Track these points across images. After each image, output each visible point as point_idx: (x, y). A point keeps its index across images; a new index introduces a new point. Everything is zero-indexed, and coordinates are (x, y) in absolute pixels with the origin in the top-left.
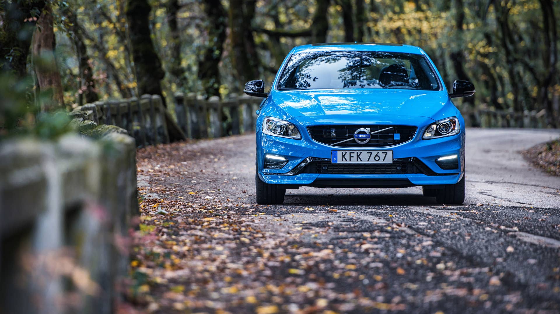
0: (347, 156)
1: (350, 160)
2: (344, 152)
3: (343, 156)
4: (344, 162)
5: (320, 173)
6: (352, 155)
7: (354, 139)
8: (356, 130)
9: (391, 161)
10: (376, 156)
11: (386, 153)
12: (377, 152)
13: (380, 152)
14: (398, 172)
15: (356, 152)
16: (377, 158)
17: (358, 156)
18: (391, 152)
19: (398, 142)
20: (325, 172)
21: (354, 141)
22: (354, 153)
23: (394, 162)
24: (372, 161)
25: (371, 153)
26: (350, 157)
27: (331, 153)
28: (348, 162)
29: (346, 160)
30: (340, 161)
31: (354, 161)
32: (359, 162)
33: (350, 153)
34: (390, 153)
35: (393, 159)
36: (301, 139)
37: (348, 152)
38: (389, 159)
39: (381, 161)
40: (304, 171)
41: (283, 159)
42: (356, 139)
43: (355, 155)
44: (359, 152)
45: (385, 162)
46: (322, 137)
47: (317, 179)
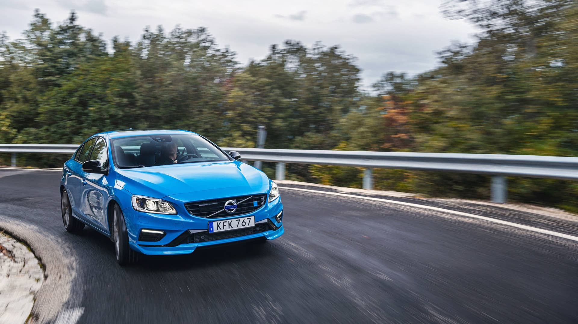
0: (221, 226)
1: (224, 229)
2: (219, 222)
3: (218, 226)
4: (219, 230)
5: (200, 242)
6: (225, 224)
7: (225, 210)
8: (225, 202)
9: (254, 225)
10: (243, 222)
11: (250, 219)
12: (243, 218)
13: (246, 218)
14: (256, 232)
15: (227, 221)
16: (244, 224)
17: (230, 224)
19: (256, 208)
20: (204, 241)
21: (225, 212)
22: (226, 222)
23: (256, 225)
24: (240, 227)
25: (239, 220)
26: (224, 225)
27: (208, 225)
28: (222, 230)
29: (221, 229)
30: (215, 230)
31: (226, 228)
32: (231, 229)
33: (224, 222)
34: (253, 218)
35: (255, 223)
36: (176, 214)
37: (222, 222)
38: (252, 224)
39: (246, 226)
40: (183, 241)
41: (162, 233)
43: (227, 224)
44: (230, 221)
45: (250, 226)
46: (198, 211)
47: (197, 248)
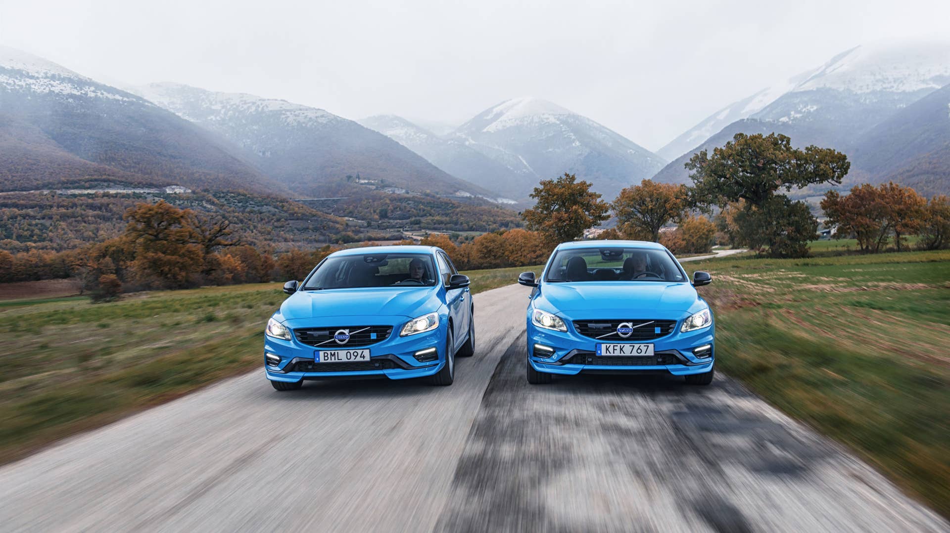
0: (611, 349)
1: (614, 353)
2: (608, 345)
3: (607, 349)
4: (608, 354)
5: (585, 364)
6: (615, 348)
7: (617, 333)
8: (618, 325)
9: (652, 354)
10: (639, 348)
11: (648, 346)
12: (639, 345)
13: (642, 345)
14: (659, 364)
15: (619, 345)
16: (639, 351)
17: (621, 349)
18: (653, 345)
19: (659, 336)
20: (590, 363)
22: (617, 346)
23: (655, 354)
24: (635, 354)
25: (634, 346)
26: (614, 349)
27: (596, 346)
28: (612, 354)
29: (610, 353)
30: (604, 353)
31: (617, 353)
32: (622, 354)
33: (614, 346)
34: (651, 346)
35: (655, 352)
36: (567, 332)
37: (612, 345)
38: (651, 352)
39: (643, 354)
40: (570, 361)
41: (551, 350)
42: (619, 333)
43: (618, 348)
44: (622, 345)
45: (646, 354)
46: (586, 330)
47: (583, 370)
